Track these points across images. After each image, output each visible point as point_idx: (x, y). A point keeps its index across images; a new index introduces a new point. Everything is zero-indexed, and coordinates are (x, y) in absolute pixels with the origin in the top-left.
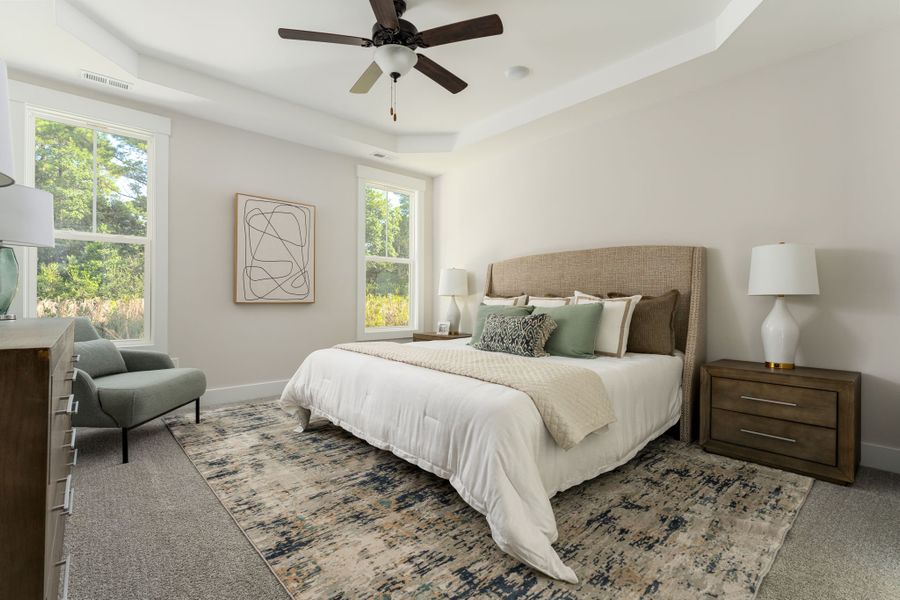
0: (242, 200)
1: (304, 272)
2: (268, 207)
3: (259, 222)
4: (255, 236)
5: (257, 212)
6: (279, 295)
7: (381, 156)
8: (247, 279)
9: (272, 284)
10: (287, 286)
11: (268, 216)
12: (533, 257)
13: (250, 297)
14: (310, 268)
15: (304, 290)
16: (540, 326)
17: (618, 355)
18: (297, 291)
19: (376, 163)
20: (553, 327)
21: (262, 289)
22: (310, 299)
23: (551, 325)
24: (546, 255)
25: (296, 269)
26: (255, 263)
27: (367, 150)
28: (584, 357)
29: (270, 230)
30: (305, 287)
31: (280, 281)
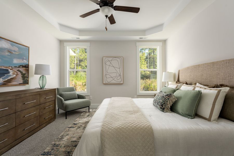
0: (104, 58)
1: (120, 75)
2: (110, 59)
3: (108, 63)
4: (107, 67)
5: (108, 61)
6: (114, 82)
7: (142, 38)
8: (106, 78)
9: (112, 79)
10: (115, 79)
11: (110, 61)
12: (192, 67)
13: (106, 82)
14: (122, 74)
15: (120, 80)
16: (169, 99)
17: (209, 120)
18: (118, 80)
19: (141, 41)
20: (174, 100)
21: (109, 80)
22: (122, 82)
23: (173, 99)
24: (196, 66)
25: (118, 75)
26: (107, 74)
27: (137, 38)
28: (187, 117)
29: (111, 65)
30: (120, 79)
31: (114, 78)
